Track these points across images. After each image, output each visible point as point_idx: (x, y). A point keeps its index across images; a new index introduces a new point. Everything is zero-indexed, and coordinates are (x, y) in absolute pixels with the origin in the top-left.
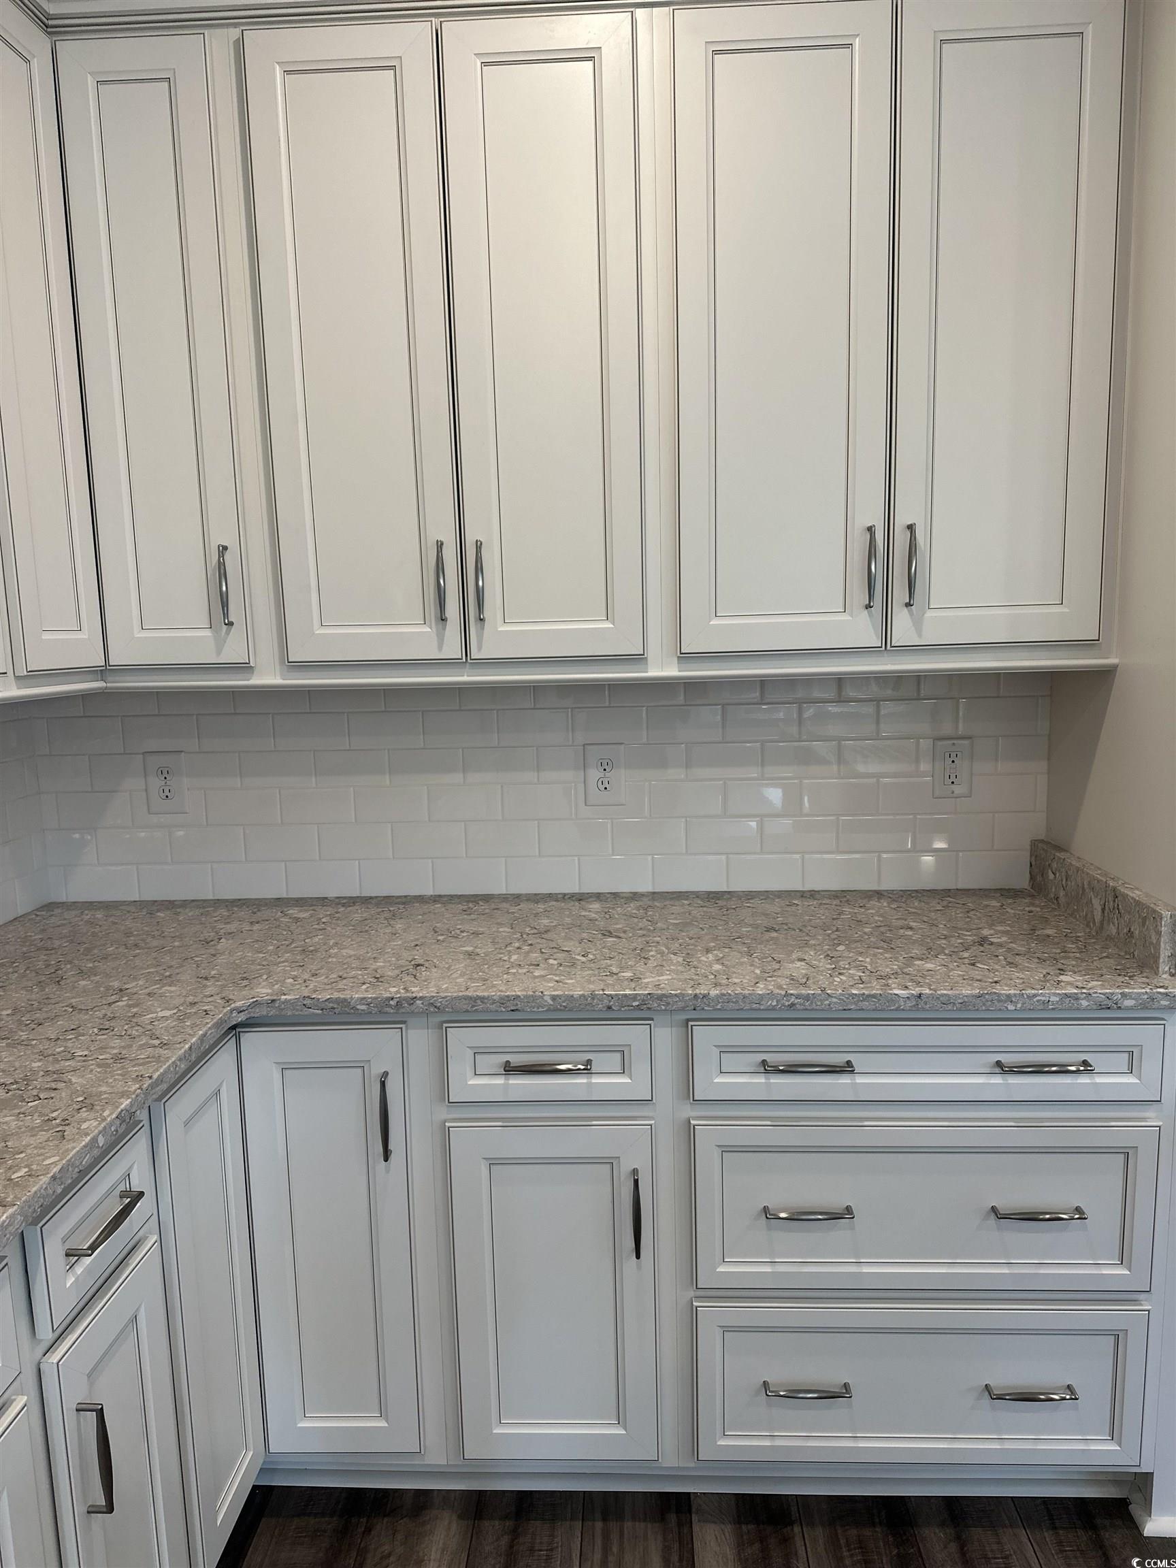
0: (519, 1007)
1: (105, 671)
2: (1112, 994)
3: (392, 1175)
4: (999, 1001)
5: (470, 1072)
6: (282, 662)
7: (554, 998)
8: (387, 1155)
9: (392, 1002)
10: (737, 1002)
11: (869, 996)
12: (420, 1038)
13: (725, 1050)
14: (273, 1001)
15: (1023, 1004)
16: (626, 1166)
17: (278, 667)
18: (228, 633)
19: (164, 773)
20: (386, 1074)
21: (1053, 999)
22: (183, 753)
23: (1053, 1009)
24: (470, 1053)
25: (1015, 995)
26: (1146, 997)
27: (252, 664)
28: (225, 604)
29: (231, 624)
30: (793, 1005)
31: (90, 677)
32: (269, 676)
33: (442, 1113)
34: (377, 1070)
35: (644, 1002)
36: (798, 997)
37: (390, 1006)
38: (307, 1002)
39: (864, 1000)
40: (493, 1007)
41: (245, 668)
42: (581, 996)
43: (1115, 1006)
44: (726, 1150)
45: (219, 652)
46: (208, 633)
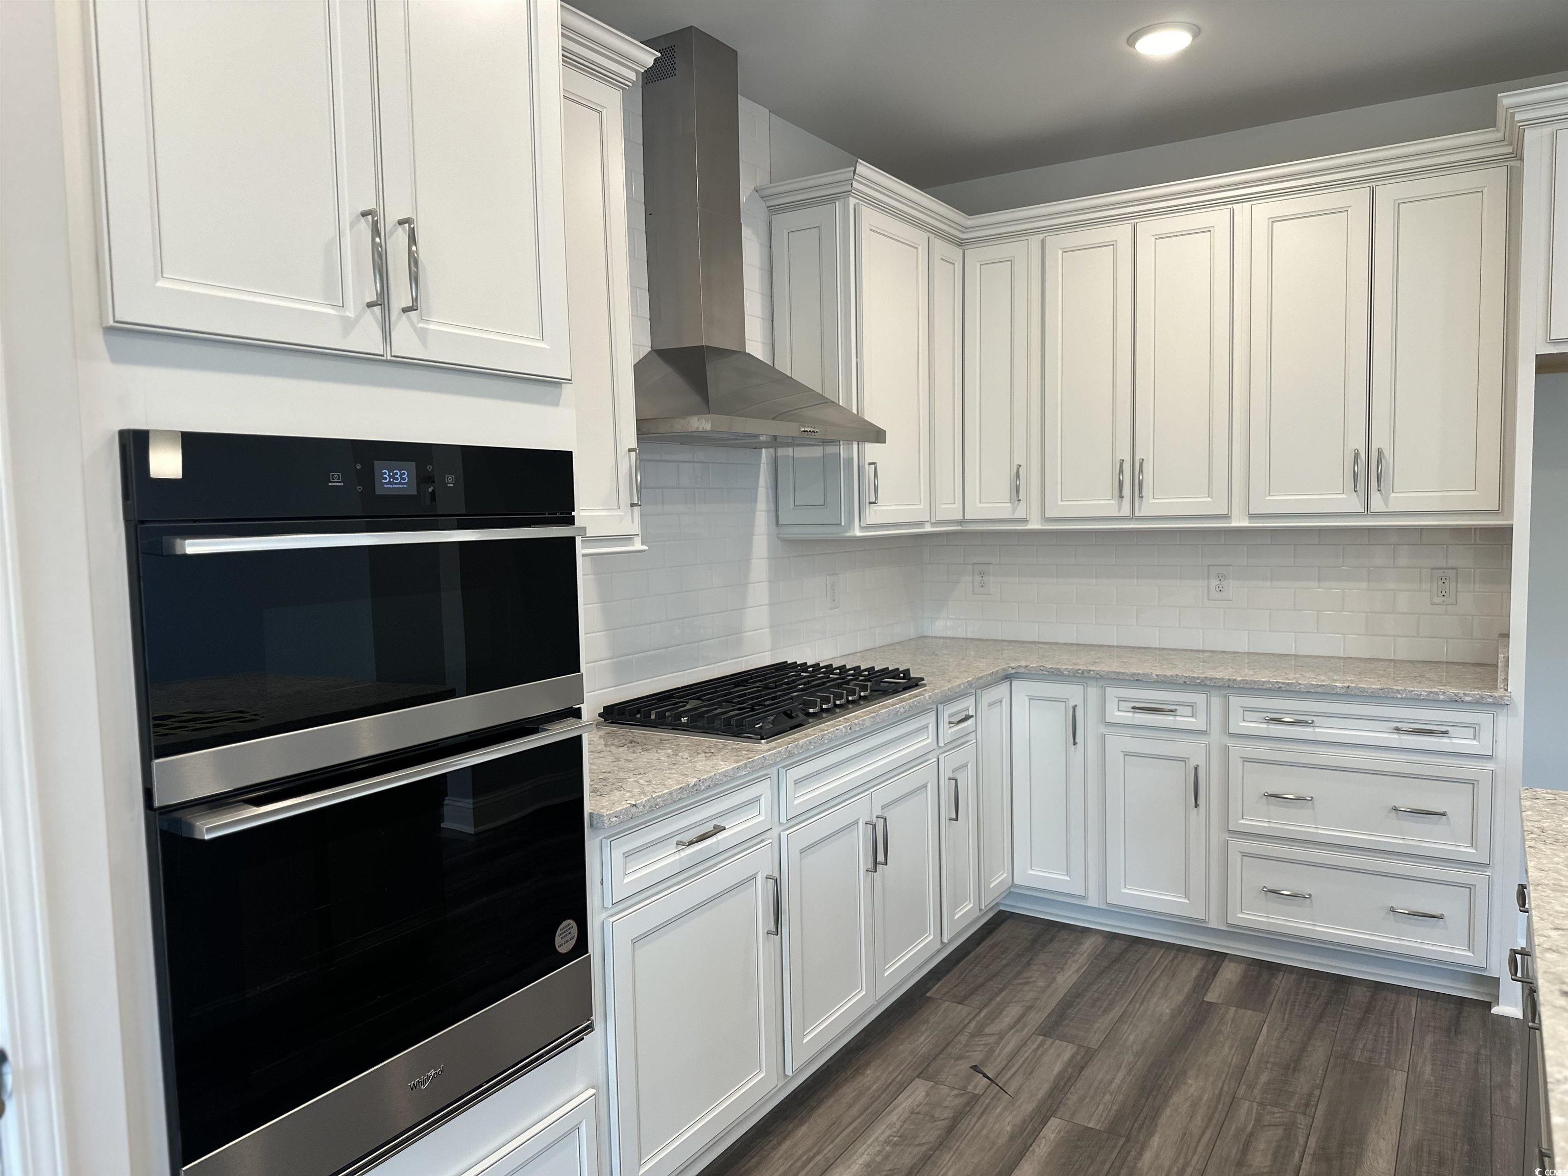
0: (1140, 678)
1: (960, 522)
2: (1458, 693)
3: (1077, 754)
4: (1393, 692)
5: (1115, 707)
6: (1042, 518)
7: (1157, 675)
8: (1075, 743)
9: (1080, 672)
10: (1251, 684)
11: (1321, 685)
12: (1093, 692)
13: (1246, 709)
14: (1027, 666)
15: (1406, 695)
16: (1192, 763)
17: (1040, 521)
18: (1018, 505)
19: (982, 574)
20: (1076, 706)
21: (1423, 693)
22: (991, 565)
23: (1423, 699)
24: (1116, 700)
25: (1401, 690)
26: (1478, 696)
27: (1028, 519)
28: (1018, 492)
29: (1020, 500)
30: (1280, 687)
31: (956, 524)
32: (1035, 525)
33: (1103, 729)
34: (1072, 704)
35: (1202, 681)
36: (1283, 683)
37: (1079, 673)
38: (1042, 668)
39: (1318, 687)
40: (1127, 678)
41: (1025, 521)
42: (1171, 676)
43: (1460, 700)
44: (1245, 760)
45: (1013, 513)
46: (1009, 505)
